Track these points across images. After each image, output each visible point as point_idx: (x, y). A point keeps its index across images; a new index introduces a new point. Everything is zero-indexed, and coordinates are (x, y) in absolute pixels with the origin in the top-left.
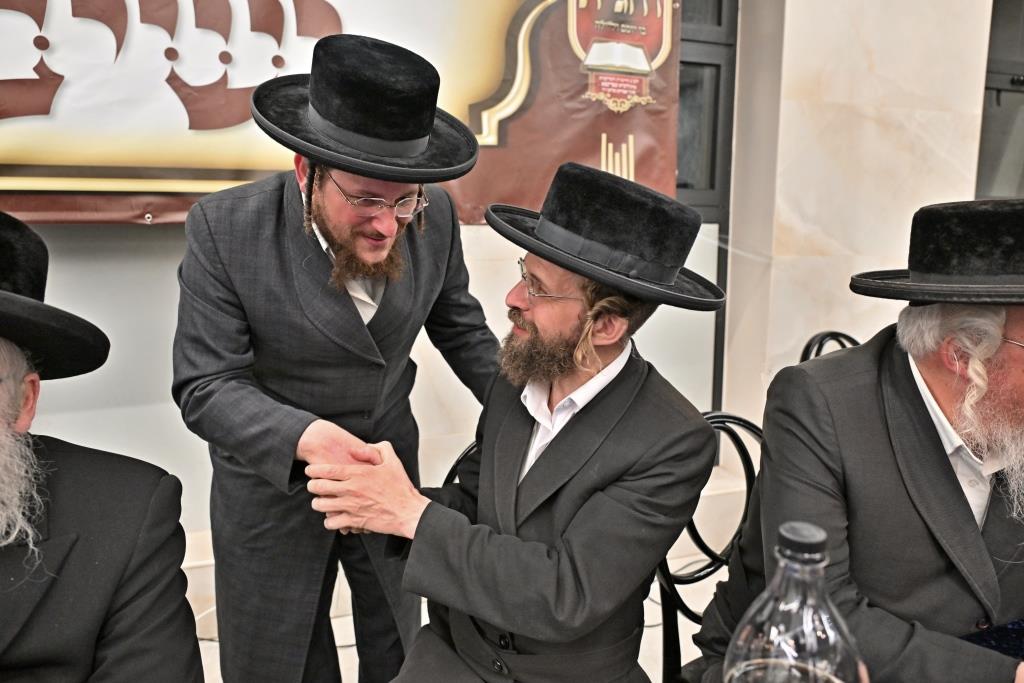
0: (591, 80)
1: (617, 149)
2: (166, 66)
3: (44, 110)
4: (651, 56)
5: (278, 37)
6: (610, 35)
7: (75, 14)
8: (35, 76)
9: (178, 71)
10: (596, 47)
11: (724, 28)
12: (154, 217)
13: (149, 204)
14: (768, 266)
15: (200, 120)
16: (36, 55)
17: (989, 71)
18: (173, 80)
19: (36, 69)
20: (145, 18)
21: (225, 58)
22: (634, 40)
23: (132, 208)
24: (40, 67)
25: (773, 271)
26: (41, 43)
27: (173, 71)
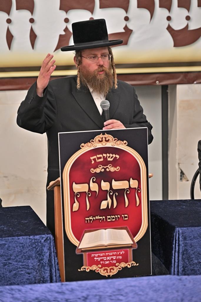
2: (166, 23)
3: (126, 44)
7: (138, 7)
8: (123, 31)
9: (171, 25)
12: (159, 82)
13: (158, 77)
15: (178, 44)
16: (124, 23)
18: (169, 28)
19: (124, 29)
21: (188, 18)
23: (152, 79)
24: (126, 28)
26: (127, 19)
27: (169, 25)
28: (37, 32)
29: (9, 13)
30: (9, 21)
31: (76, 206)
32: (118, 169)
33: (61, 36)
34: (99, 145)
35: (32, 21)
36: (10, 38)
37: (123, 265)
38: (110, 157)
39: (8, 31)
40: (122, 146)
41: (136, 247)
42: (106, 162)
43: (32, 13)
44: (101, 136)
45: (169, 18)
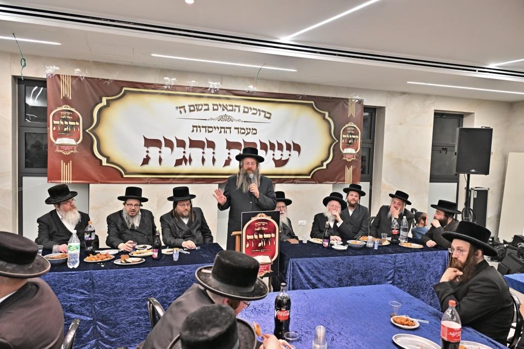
0: (344, 155)
1: (349, 169)
2: (272, 157)
4: (356, 150)
5: (290, 151)
6: (347, 147)
10: (345, 149)
11: (371, 140)
14: (380, 192)
15: (277, 166)
17: (432, 146)
18: (274, 159)
20: (270, 149)
21: (282, 155)
22: (352, 147)
25: (382, 194)
28: (215, 158)
29: (203, 149)
30: (203, 153)
31: (248, 245)
32: (266, 229)
33: (226, 160)
34: (259, 218)
35: (214, 153)
36: (203, 160)
37: (267, 272)
38: (264, 223)
39: (203, 157)
40: (269, 218)
41: (272, 263)
42: (261, 226)
43: (214, 149)
44: (260, 214)
45: (273, 155)
